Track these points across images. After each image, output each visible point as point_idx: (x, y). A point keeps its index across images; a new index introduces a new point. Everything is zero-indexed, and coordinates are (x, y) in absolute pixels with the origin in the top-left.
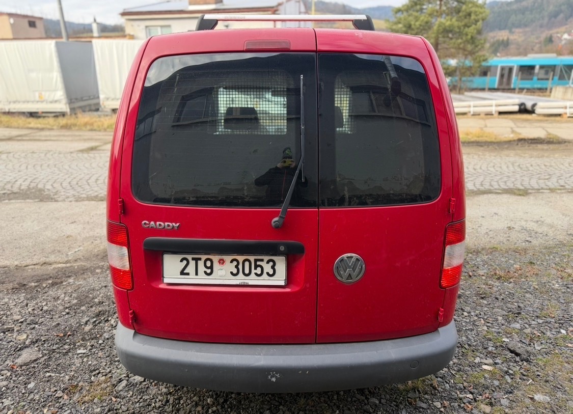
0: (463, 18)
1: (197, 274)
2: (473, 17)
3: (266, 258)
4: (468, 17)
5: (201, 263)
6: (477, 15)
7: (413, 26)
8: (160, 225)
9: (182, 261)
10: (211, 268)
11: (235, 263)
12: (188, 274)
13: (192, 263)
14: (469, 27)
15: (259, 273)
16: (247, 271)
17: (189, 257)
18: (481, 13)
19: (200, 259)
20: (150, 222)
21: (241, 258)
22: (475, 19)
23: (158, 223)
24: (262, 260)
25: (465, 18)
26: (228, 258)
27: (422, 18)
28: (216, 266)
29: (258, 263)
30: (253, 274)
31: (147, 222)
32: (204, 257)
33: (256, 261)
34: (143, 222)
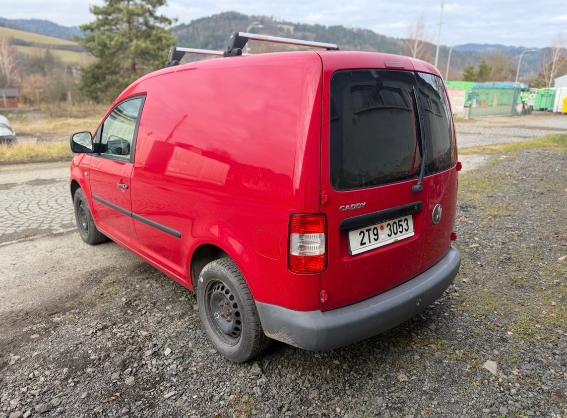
0: (155, 42)
1: (370, 242)
2: (164, 42)
3: (403, 218)
4: (159, 41)
5: (371, 232)
6: (167, 40)
7: (108, 45)
8: (353, 206)
9: (360, 234)
10: (377, 235)
11: (389, 227)
12: (365, 243)
13: (366, 234)
14: (163, 50)
15: (401, 230)
16: (395, 232)
17: (364, 230)
18: (170, 39)
19: (370, 230)
20: (346, 206)
21: (391, 222)
22: (166, 44)
23: (352, 205)
24: (401, 221)
25: (157, 42)
26: (385, 224)
27: (116, 39)
28: (380, 232)
29: (400, 223)
30: (399, 232)
31: (344, 207)
32: (372, 227)
33: (399, 221)
34: (341, 208)
